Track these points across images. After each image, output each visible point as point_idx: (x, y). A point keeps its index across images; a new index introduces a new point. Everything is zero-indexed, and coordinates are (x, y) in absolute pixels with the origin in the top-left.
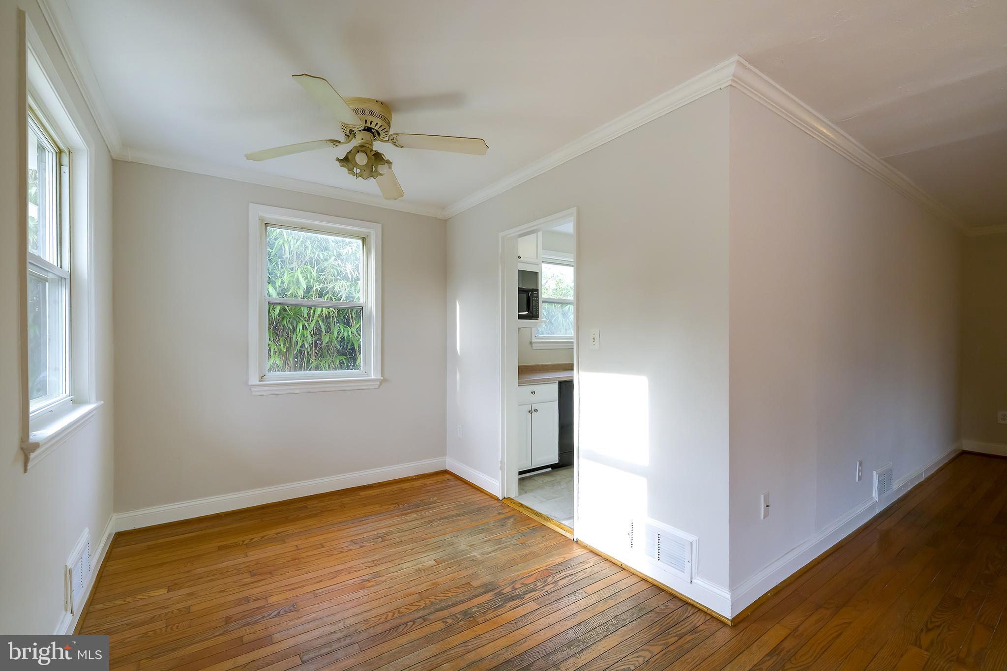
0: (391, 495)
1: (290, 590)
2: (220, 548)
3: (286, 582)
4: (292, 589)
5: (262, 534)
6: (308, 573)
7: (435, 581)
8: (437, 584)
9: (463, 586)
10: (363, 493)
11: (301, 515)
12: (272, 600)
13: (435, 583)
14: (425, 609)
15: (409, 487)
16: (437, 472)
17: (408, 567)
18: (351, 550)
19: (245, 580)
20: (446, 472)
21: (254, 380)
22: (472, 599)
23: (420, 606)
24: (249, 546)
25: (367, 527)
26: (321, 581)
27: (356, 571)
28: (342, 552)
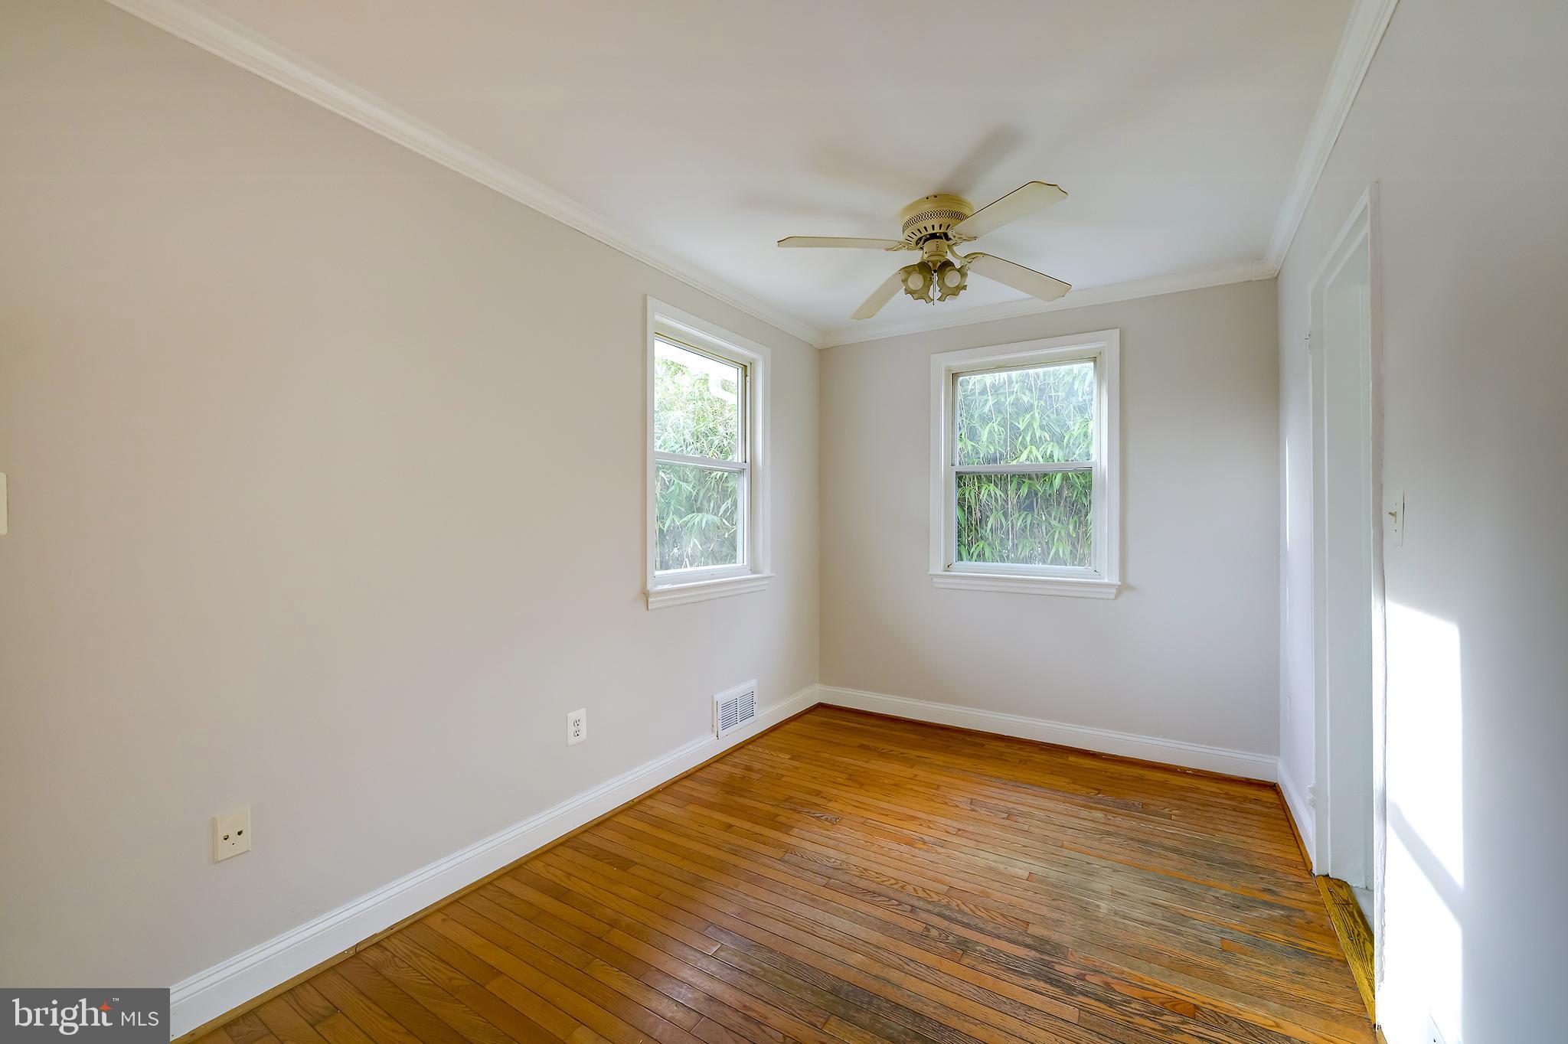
0: (1107, 777)
1: (854, 806)
2: (862, 746)
3: (860, 798)
4: (857, 807)
5: (904, 751)
6: (889, 802)
7: (989, 890)
8: (987, 895)
9: (1014, 920)
10: (1073, 759)
11: (966, 751)
12: (832, 805)
13: (987, 892)
14: (930, 904)
15: (1160, 779)
16: (1249, 780)
17: (986, 858)
18: (957, 806)
19: (839, 779)
20: (1273, 787)
21: (937, 568)
22: (999, 937)
23: (931, 898)
24: (883, 755)
25: (1011, 796)
26: (887, 815)
27: (930, 827)
28: (946, 803)
